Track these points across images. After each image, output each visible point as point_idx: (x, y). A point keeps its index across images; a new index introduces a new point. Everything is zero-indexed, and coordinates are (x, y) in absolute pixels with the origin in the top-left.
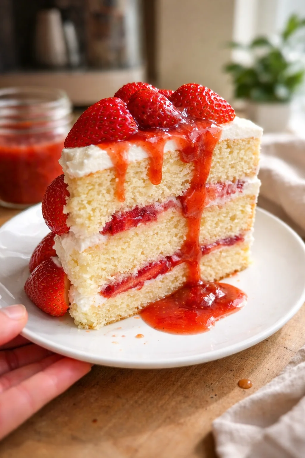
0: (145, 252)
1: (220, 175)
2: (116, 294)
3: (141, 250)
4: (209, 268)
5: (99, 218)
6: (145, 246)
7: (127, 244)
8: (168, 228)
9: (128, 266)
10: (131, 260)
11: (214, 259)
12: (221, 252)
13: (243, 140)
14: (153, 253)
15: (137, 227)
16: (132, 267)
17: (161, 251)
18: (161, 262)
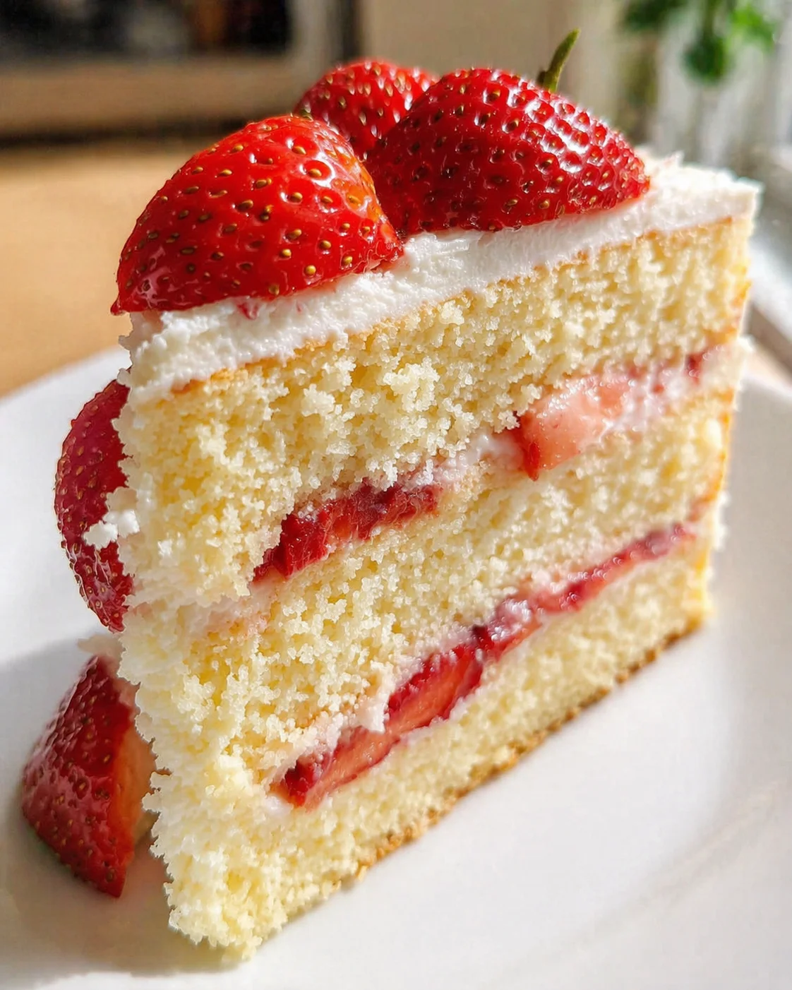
0: (404, 624)
1: (630, 347)
2: (321, 795)
3: (391, 618)
4: (601, 645)
5: (238, 540)
6: (404, 600)
7: (341, 604)
8: (473, 532)
9: (353, 681)
10: (361, 661)
11: (612, 609)
12: (633, 585)
13: (702, 232)
14: (429, 623)
15: (368, 538)
16: (365, 684)
17: (455, 612)
18: (459, 651)
